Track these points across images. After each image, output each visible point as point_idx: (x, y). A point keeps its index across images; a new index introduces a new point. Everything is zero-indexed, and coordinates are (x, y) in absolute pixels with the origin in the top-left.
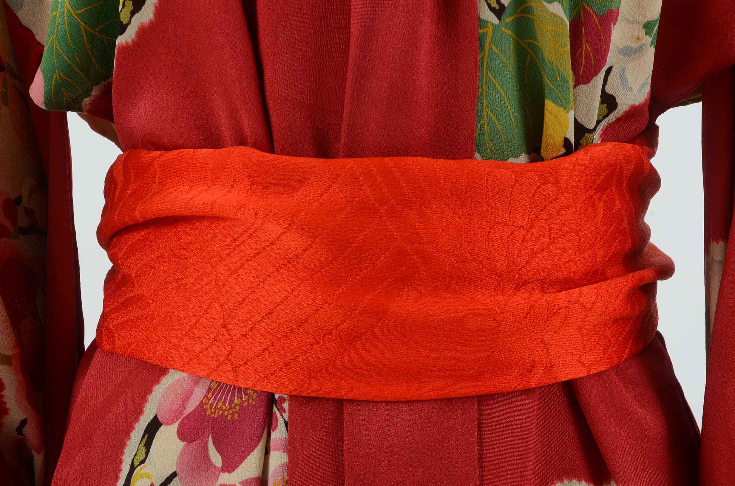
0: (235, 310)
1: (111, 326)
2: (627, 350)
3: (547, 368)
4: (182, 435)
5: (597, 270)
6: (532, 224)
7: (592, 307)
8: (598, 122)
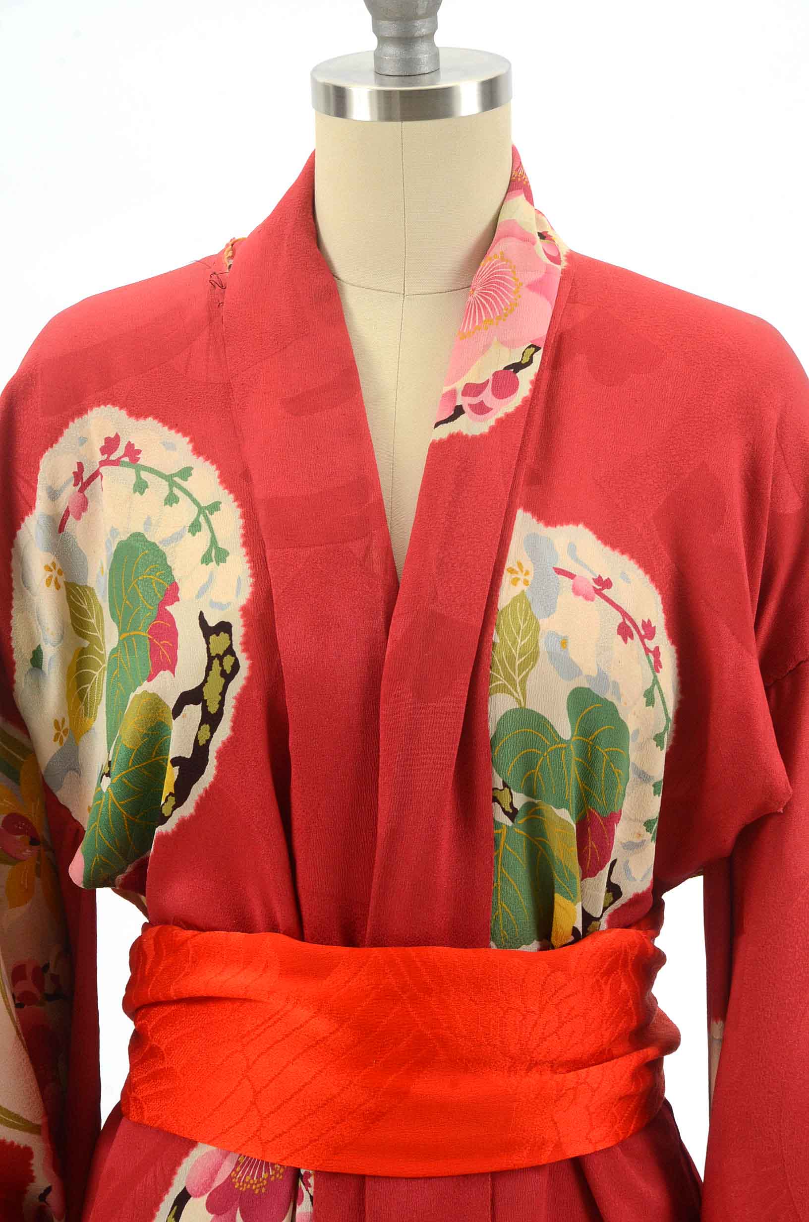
0: (264, 1087)
1: (139, 1097)
2: (632, 1126)
3: (556, 1145)
4: (211, 1207)
5: (604, 1050)
6: (542, 1009)
7: (598, 1087)
8: (605, 909)
